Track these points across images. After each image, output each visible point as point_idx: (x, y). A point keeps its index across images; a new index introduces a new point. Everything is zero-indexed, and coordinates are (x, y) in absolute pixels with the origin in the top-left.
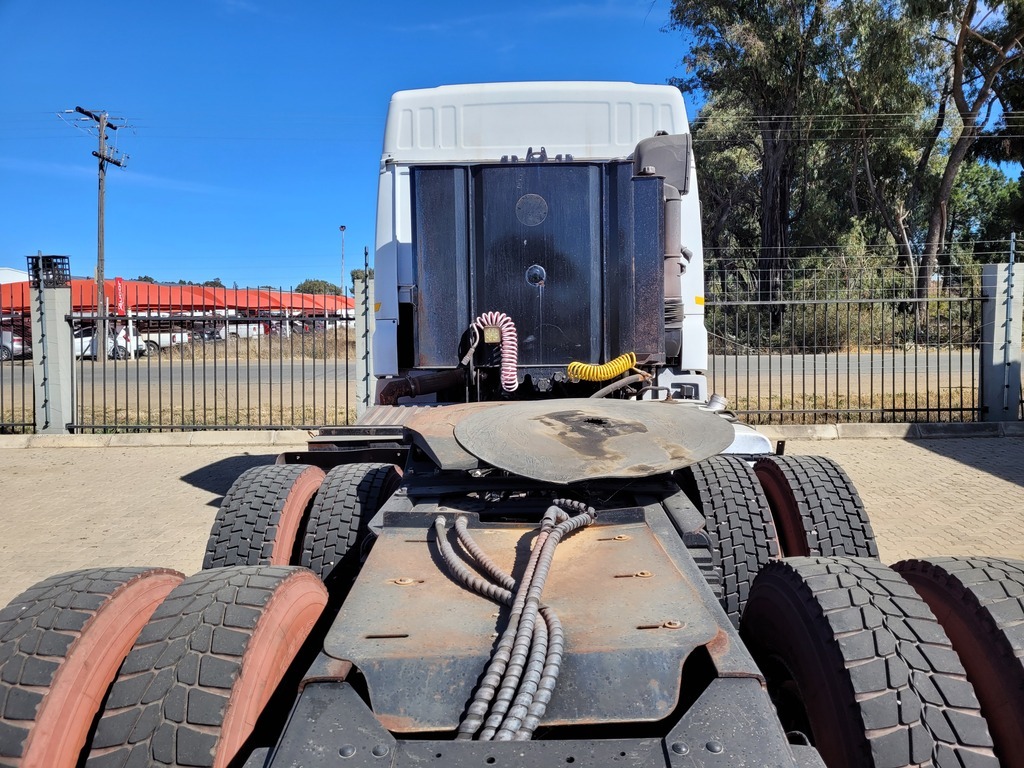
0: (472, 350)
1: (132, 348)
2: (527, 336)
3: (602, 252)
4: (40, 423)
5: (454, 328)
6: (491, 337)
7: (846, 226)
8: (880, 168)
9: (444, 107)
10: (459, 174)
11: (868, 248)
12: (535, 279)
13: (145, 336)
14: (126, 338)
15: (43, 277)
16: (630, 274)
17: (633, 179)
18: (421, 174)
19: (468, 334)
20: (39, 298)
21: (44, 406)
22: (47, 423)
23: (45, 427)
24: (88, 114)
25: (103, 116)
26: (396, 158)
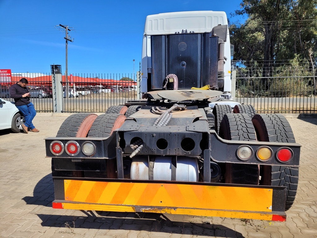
0: (166, 84)
1: (75, 95)
2: (181, 81)
3: (201, 58)
4: (54, 111)
5: (162, 79)
6: (171, 81)
7: (292, 57)
8: (305, 38)
9: (160, 19)
10: (163, 37)
11: (299, 64)
12: (183, 65)
13: (78, 92)
14: (73, 92)
15: (55, 71)
16: (209, 64)
17: (210, 37)
18: (153, 37)
19: (165, 80)
20: (54, 77)
21: (55, 106)
22: (56, 110)
23: (56, 112)
24: (63, 26)
25: (67, 27)
26: (147, 34)
